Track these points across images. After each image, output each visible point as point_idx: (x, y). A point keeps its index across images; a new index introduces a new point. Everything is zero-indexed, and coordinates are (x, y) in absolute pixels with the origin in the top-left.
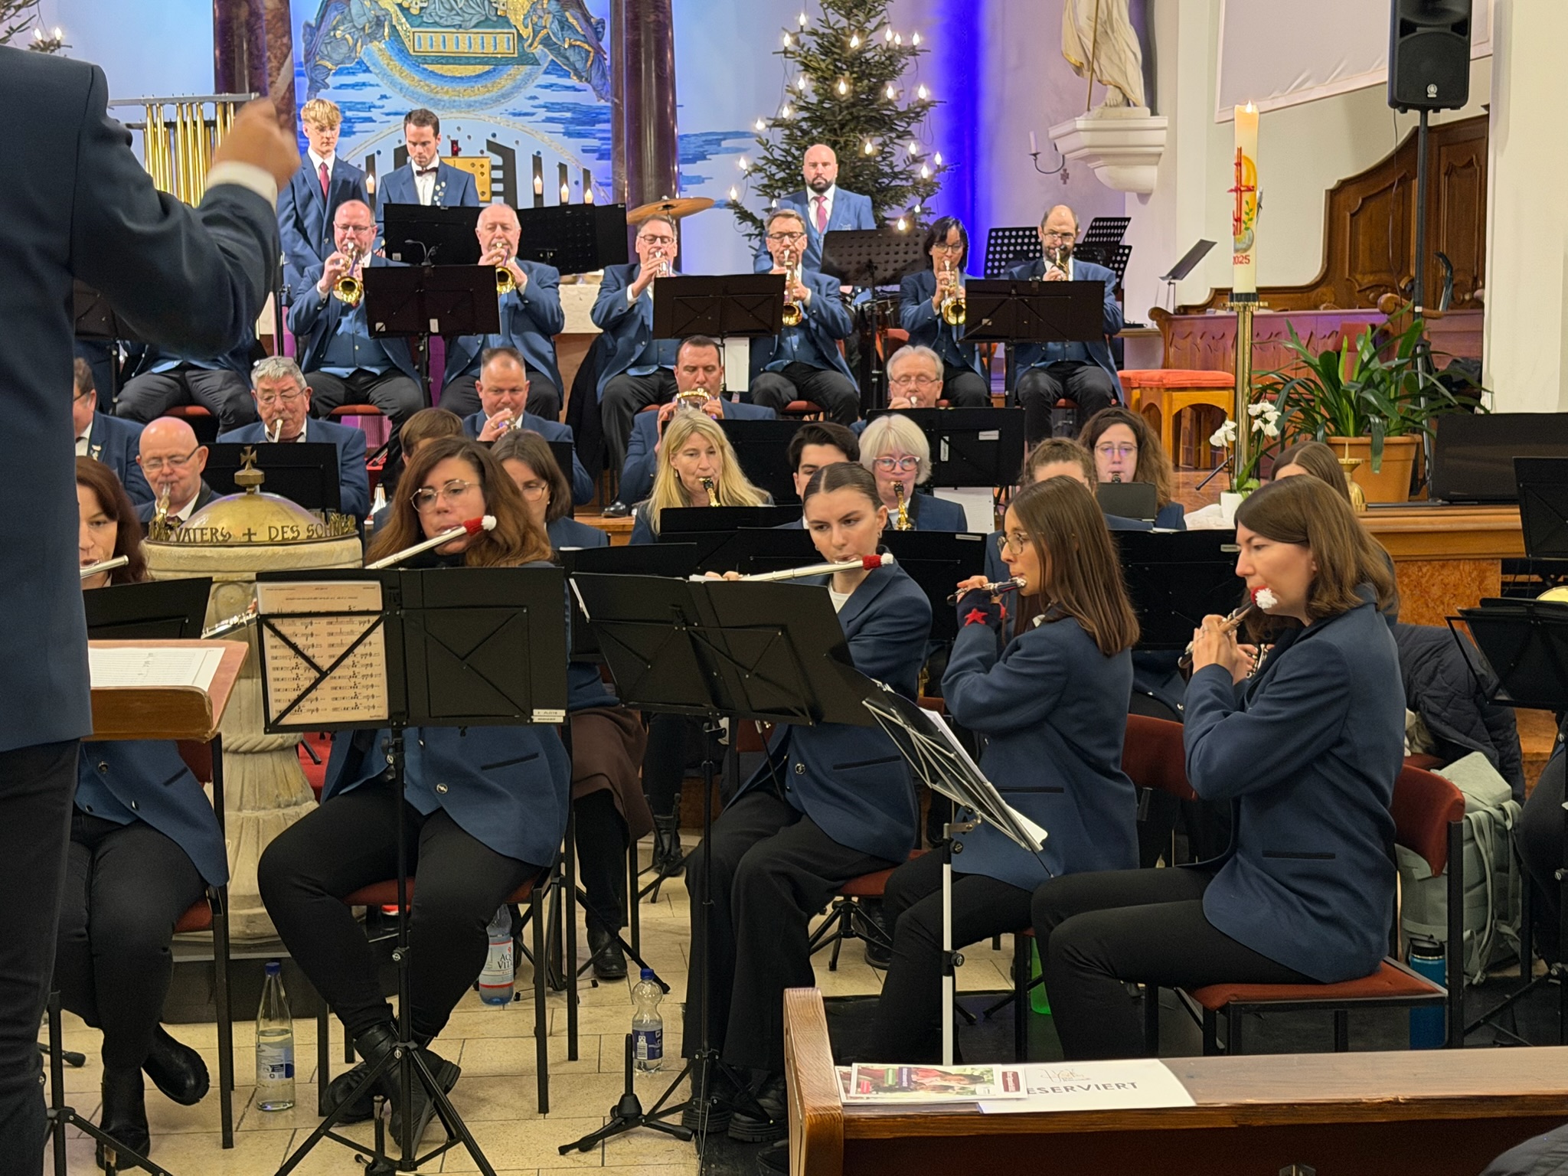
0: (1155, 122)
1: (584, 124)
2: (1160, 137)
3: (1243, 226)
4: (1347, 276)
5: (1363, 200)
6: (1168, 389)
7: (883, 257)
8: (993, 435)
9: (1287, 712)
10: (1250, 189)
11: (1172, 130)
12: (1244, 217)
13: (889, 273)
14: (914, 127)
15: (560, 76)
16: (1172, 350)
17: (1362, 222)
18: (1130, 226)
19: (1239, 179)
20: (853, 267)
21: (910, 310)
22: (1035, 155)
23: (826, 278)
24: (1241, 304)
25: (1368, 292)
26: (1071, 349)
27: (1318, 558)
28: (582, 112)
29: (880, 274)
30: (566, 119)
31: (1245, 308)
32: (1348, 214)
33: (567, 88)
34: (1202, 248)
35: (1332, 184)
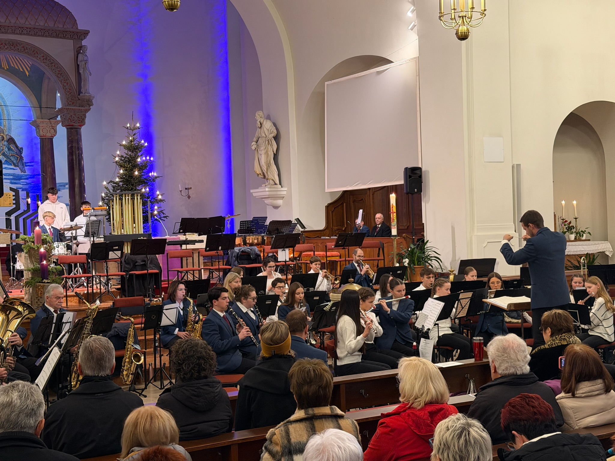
0: (283, 189)
1: (17, 180)
2: (285, 193)
4: (331, 227)
5: (334, 208)
15: (8, 165)
17: (334, 213)
19: (393, 210)
22: (181, 191)
28: (15, 176)
30: (11, 178)
32: (331, 211)
33: (11, 169)
35: (327, 204)
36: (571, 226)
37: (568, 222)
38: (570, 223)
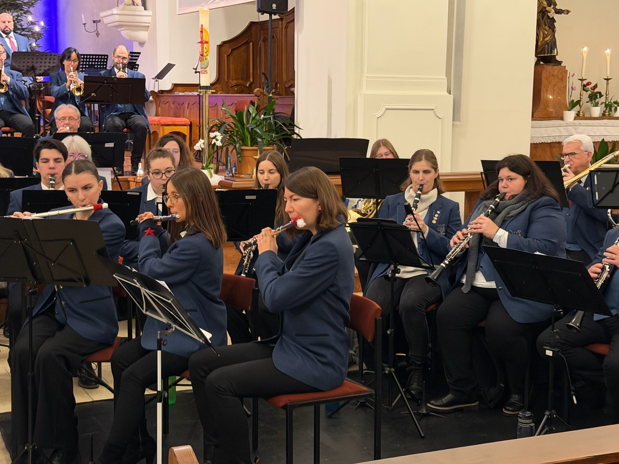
0: (146, 13)
2: (149, 19)
3: (204, 58)
4: (226, 81)
5: (232, 50)
6: (162, 125)
7: (39, 64)
8: (111, 145)
9: (312, 272)
10: (207, 42)
11: (154, 16)
12: (205, 54)
13: (42, 72)
14: (31, 9)
16: (159, 109)
17: (231, 59)
18: (141, 55)
19: (202, 38)
20: (25, 68)
21: (56, 88)
22: (85, 24)
23: (15, 73)
24: (204, 90)
25: (234, 87)
26: (128, 108)
27: (322, 204)
29: (37, 72)
31: (206, 92)
32: (226, 55)
34: (169, 67)
35: (219, 43)
36: (597, 93)
37: (593, 85)
38: (595, 87)
